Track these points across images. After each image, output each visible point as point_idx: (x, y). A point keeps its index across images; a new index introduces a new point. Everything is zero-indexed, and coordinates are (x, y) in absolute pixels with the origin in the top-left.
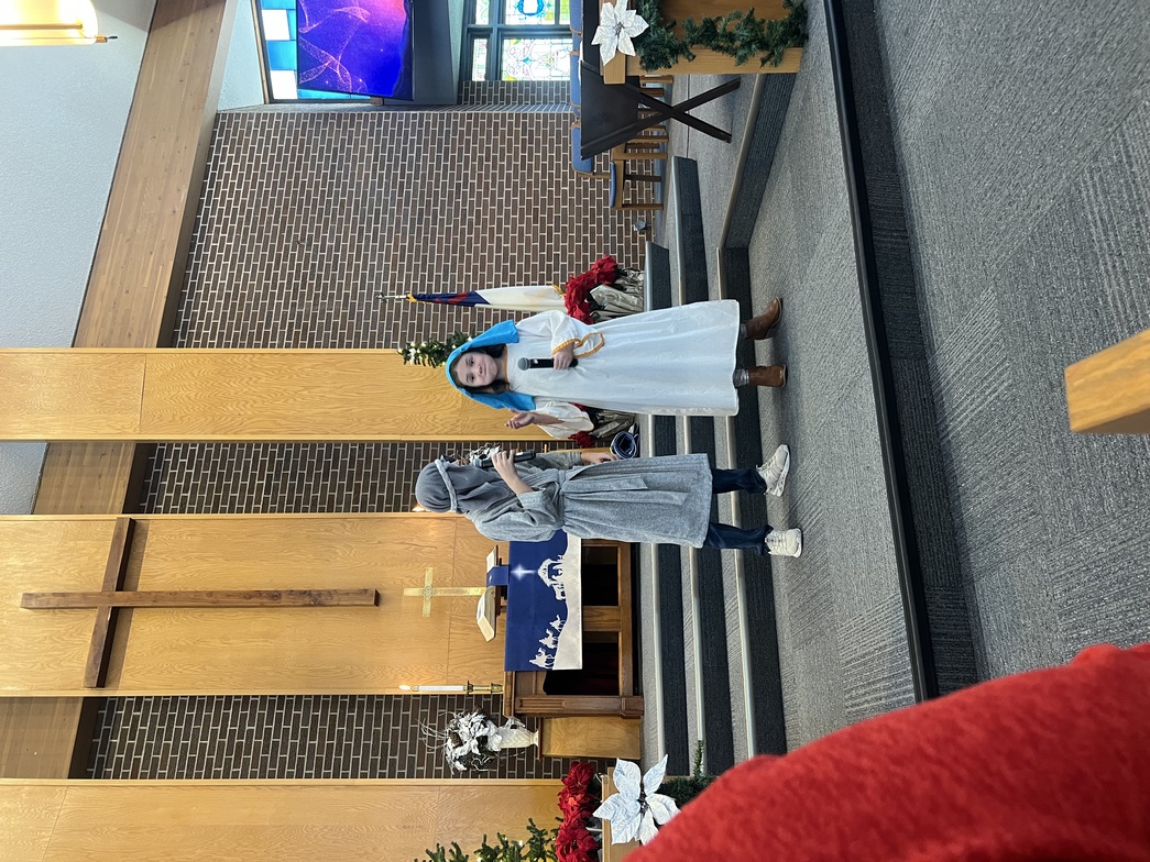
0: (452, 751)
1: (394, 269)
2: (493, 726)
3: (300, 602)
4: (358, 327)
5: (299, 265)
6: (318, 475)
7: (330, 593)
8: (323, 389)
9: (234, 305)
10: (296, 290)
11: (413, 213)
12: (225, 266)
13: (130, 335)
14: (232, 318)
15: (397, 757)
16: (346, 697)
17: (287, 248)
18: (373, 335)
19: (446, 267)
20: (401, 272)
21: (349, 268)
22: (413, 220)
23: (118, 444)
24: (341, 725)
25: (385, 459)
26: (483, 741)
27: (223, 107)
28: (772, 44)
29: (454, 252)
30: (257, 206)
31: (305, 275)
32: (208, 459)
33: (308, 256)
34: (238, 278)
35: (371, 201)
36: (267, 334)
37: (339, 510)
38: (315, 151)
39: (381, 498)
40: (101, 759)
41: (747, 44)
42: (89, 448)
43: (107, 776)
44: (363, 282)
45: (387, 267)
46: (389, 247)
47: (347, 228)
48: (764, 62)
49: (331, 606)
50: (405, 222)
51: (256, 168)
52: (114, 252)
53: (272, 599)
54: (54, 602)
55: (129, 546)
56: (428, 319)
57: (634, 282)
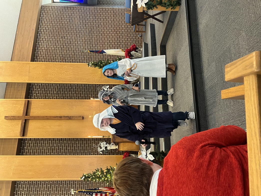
0: (99, 150)
1: (84, 44)
2: (108, 145)
3: (66, 119)
4: (76, 58)
5: (62, 43)
6: (68, 91)
7: (73, 117)
8: (69, 72)
9: (48, 52)
10: (62, 49)
11: (88, 31)
12: (45, 43)
13: (24, 58)
14: (47, 55)
15: (87, 151)
16: (75, 139)
17: (59, 39)
18: (80, 59)
19: (96, 44)
20: (86, 45)
21: (74, 44)
22: (88, 33)
23: (23, 83)
24: (75, 144)
25: (83, 87)
26: (106, 147)
27: (43, 4)
28: (174, 5)
29: (98, 40)
30: (52, 29)
31: (64, 45)
32: (43, 87)
33: (64, 41)
34: (48, 45)
35: (79, 28)
36: (55, 59)
37: (73, 99)
38: (65, 16)
39: (82, 96)
40: (23, 152)
41: (168, 5)
42: (16, 84)
43: (24, 155)
44: (77, 47)
45: (82, 44)
46: (83, 39)
47: (73, 34)
48: (172, 9)
49: (73, 119)
50: (86, 33)
51: (52, 19)
52: (19, 39)
53: (60, 118)
54: (12, 118)
55: (28, 106)
56: (92, 56)
57: (140, 50)
